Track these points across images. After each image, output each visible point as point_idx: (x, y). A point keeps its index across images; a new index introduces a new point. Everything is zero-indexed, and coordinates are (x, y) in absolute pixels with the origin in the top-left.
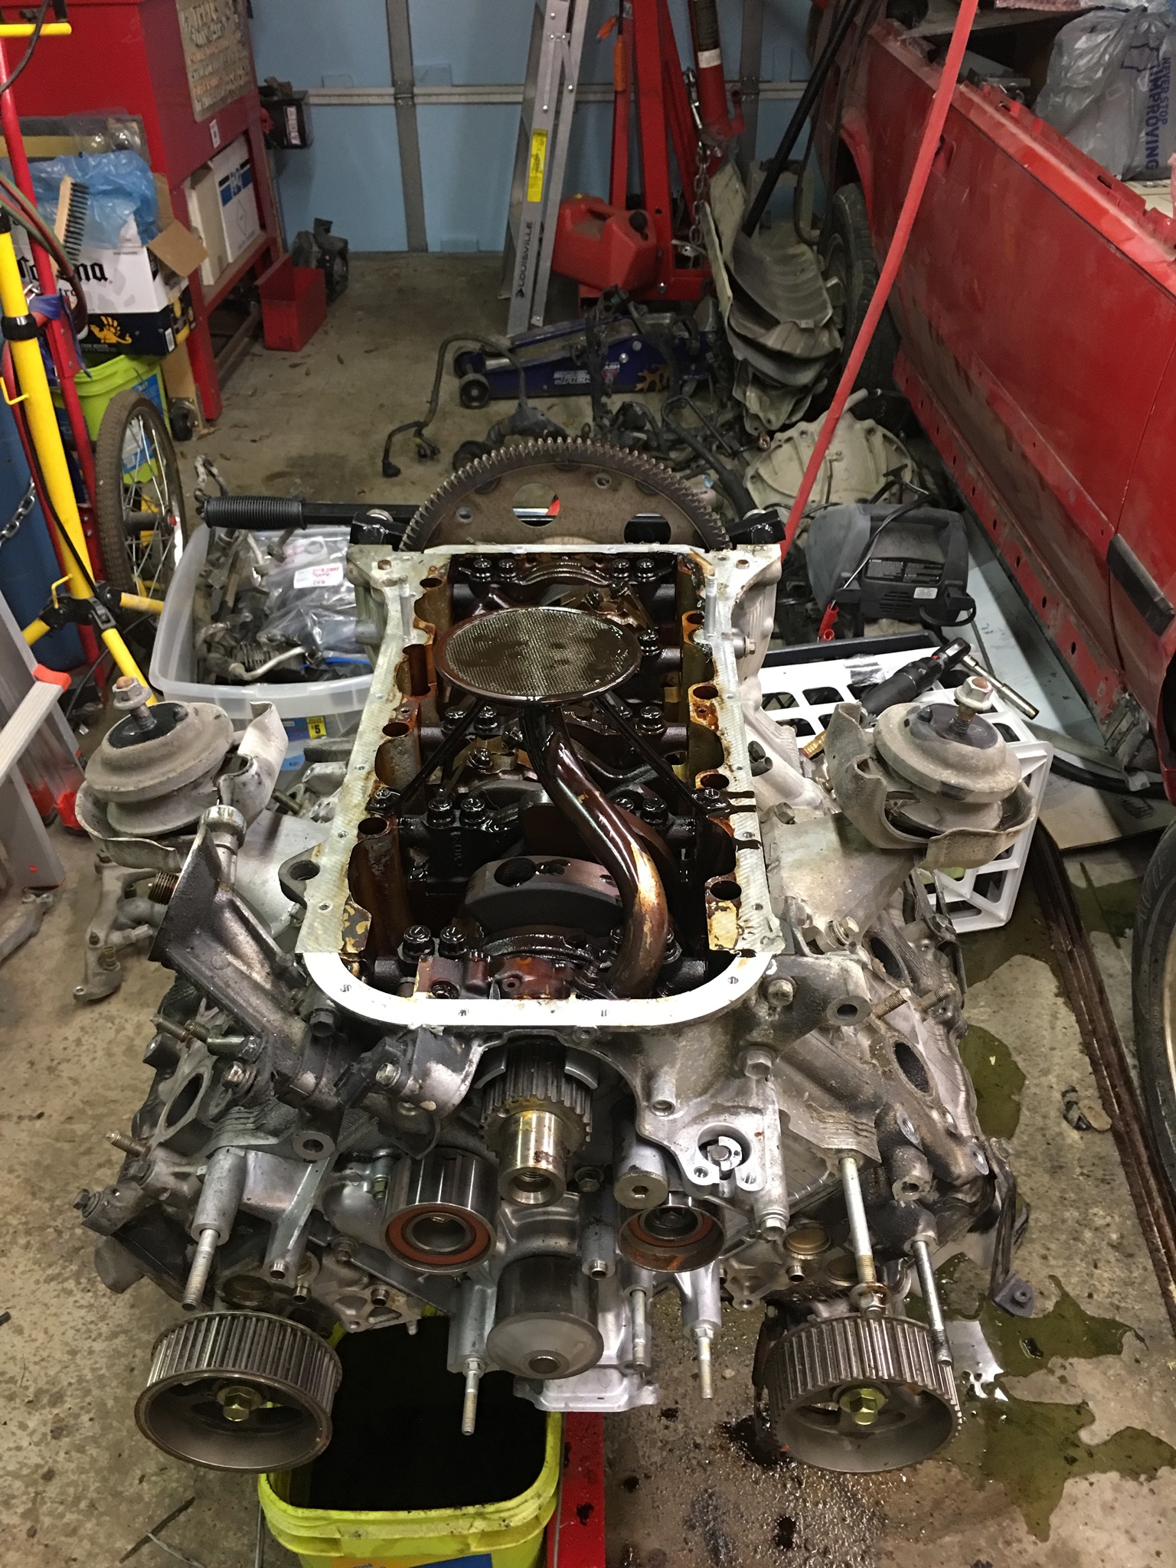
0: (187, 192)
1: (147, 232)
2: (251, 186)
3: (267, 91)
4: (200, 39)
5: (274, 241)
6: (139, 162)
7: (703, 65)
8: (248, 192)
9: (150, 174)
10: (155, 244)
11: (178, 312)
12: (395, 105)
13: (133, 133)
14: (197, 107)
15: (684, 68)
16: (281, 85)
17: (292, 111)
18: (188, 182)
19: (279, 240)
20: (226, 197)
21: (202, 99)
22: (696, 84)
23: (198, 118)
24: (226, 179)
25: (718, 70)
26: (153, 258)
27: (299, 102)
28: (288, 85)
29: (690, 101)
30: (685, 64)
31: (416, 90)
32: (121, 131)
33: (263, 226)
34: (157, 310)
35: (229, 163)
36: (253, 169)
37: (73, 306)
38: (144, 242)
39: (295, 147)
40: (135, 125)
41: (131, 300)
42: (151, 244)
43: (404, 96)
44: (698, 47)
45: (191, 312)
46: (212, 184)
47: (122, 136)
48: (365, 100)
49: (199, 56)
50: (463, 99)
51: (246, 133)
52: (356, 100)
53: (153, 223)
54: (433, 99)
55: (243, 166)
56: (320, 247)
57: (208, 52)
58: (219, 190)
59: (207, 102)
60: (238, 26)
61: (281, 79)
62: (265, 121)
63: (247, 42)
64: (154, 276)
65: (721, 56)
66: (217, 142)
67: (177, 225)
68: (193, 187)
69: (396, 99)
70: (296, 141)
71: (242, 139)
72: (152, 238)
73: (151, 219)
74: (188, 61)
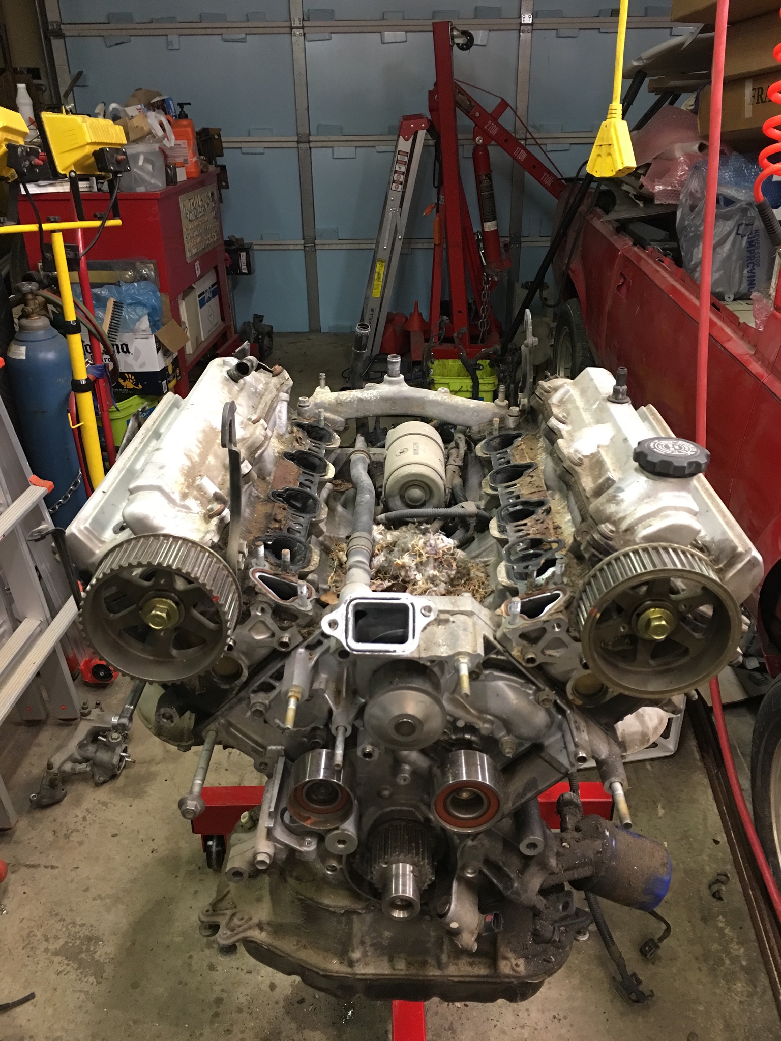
0: (180, 301)
1: (155, 326)
2: (217, 297)
3: (229, 243)
4: (192, 217)
5: (229, 327)
6: (152, 286)
7: (486, 230)
8: (215, 301)
9: (158, 294)
10: (160, 333)
11: (170, 371)
12: (304, 250)
13: (150, 270)
14: (188, 254)
15: (475, 231)
16: (237, 240)
17: (243, 255)
18: (180, 296)
19: (232, 327)
20: (202, 303)
21: (191, 248)
22: (483, 240)
23: (188, 261)
24: (203, 293)
25: (496, 231)
26: (158, 341)
27: (248, 249)
28: (242, 239)
29: (479, 249)
30: (476, 228)
31: (317, 242)
32: (142, 269)
33: (223, 319)
34: (158, 370)
35: (204, 285)
36: (219, 288)
37: (110, 369)
38: (153, 332)
39: (244, 274)
40: (152, 266)
41: (143, 365)
42: (158, 333)
43: (310, 245)
44: (484, 220)
45: (178, 371)
46: (194, 297)
47: (144, 272)
48: (286, 247)
49: (190, 226)
50: (344, 247)
51: (216, 268)
52: (281, 247)
53: (158, 321)
54: (327, 247)
55: (212, 286)
56: (256, 331)
57: (196, 224)
58: (198, 299)
59: (194, 251)
60: (213, 209)
61: (238, 236)
62: (227, 260)
63: (218, 217)
64: (158, 351)
65: (497, 225)
66: (198, 273)
67: (173, 322)
68: (183, 299)
69: (305, 247)
70: (245, 271)
71: (213, 271)
72: (158, 330)
73: (157, 319)
74: (184, 230)
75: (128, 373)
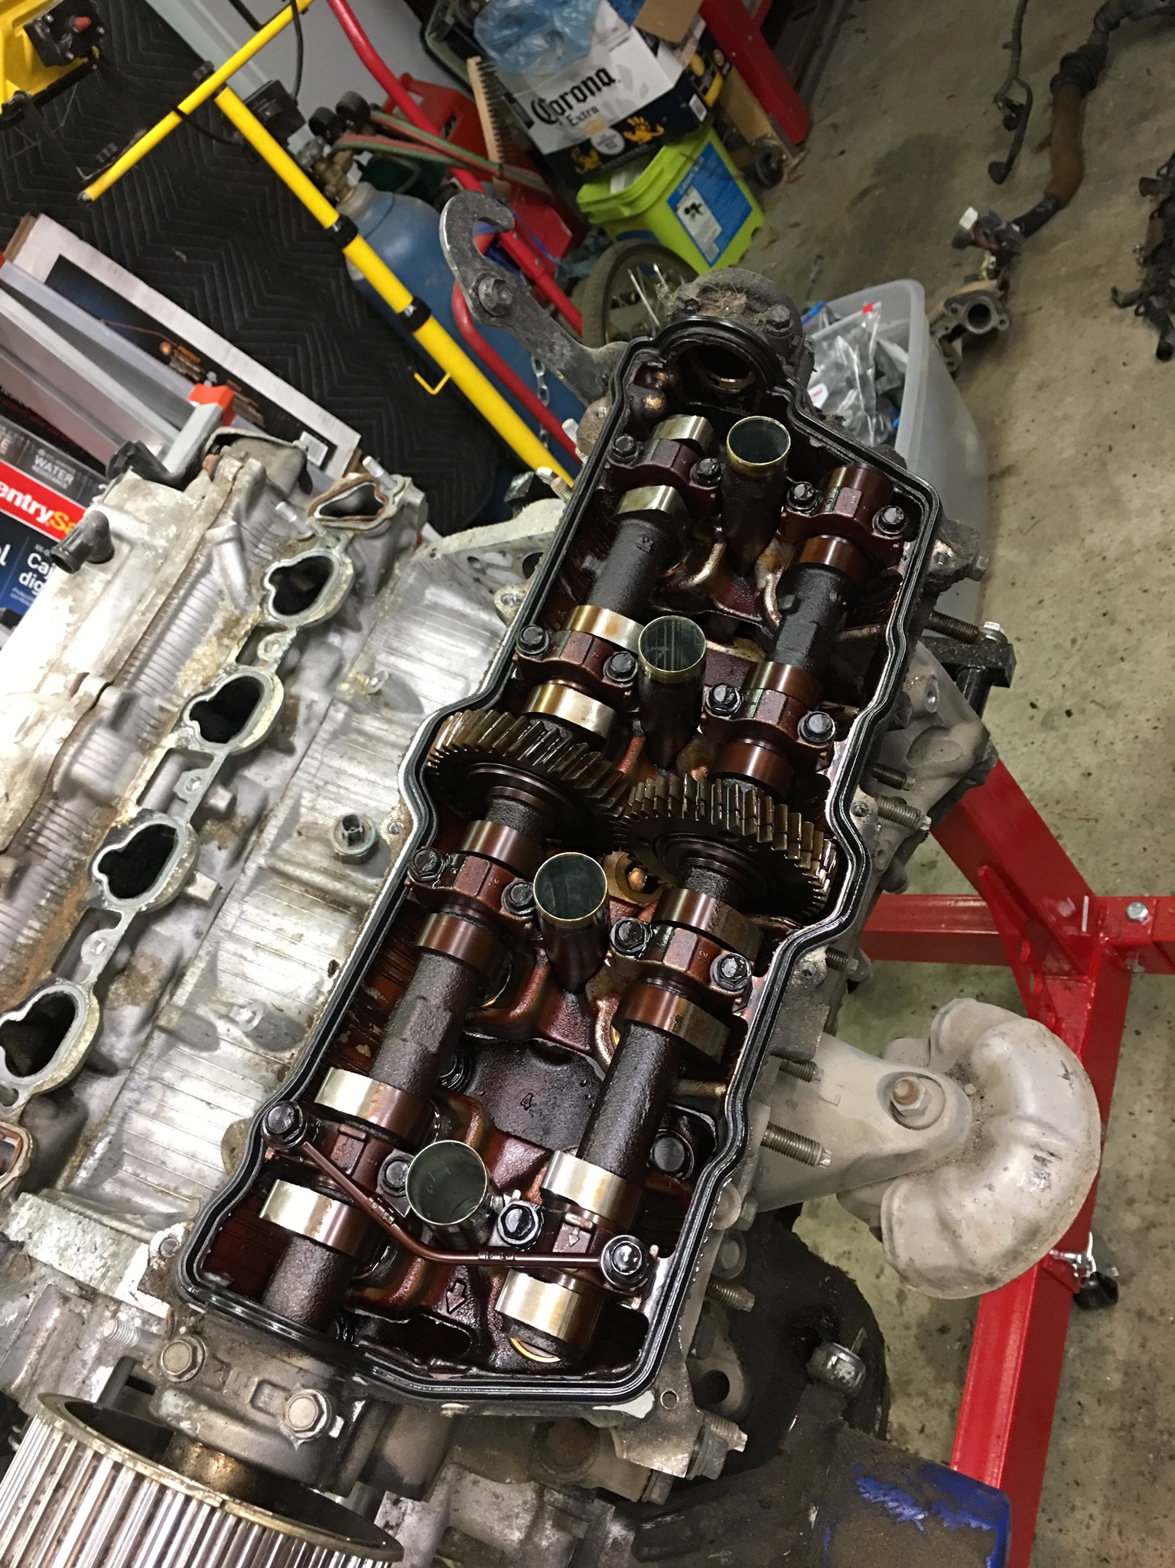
10: (642, 20)
11: (699, 68)
26: (645, 35)
34: (672, 84)
38: (629, 21)
41: (645, 90)
45: (718, 56)
64: (655, 52)
72: (636, 16)
75: (631, 116)
